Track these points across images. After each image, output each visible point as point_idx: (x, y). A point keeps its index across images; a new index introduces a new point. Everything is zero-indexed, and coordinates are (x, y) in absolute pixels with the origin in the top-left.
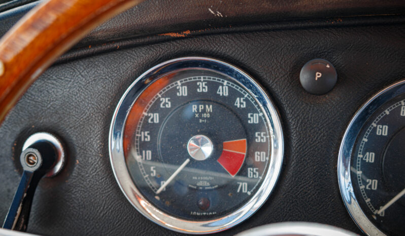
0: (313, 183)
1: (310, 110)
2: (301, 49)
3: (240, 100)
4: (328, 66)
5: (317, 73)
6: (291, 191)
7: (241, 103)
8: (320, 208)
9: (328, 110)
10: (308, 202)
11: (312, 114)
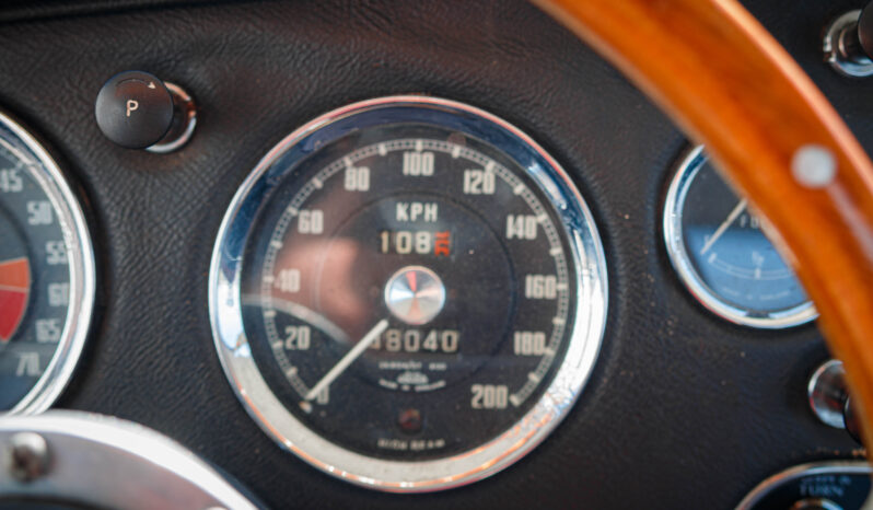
0: (163, 342)
1: (146, 185)
2: (121, 57)
3: (9, 175)
4: (152, 86)
5: (130, 102)
6: (120, 363)
7: (12, 182)
8: (184, 394)
9: (184, 184)
10: (158, 382)
11: (151, 196)
